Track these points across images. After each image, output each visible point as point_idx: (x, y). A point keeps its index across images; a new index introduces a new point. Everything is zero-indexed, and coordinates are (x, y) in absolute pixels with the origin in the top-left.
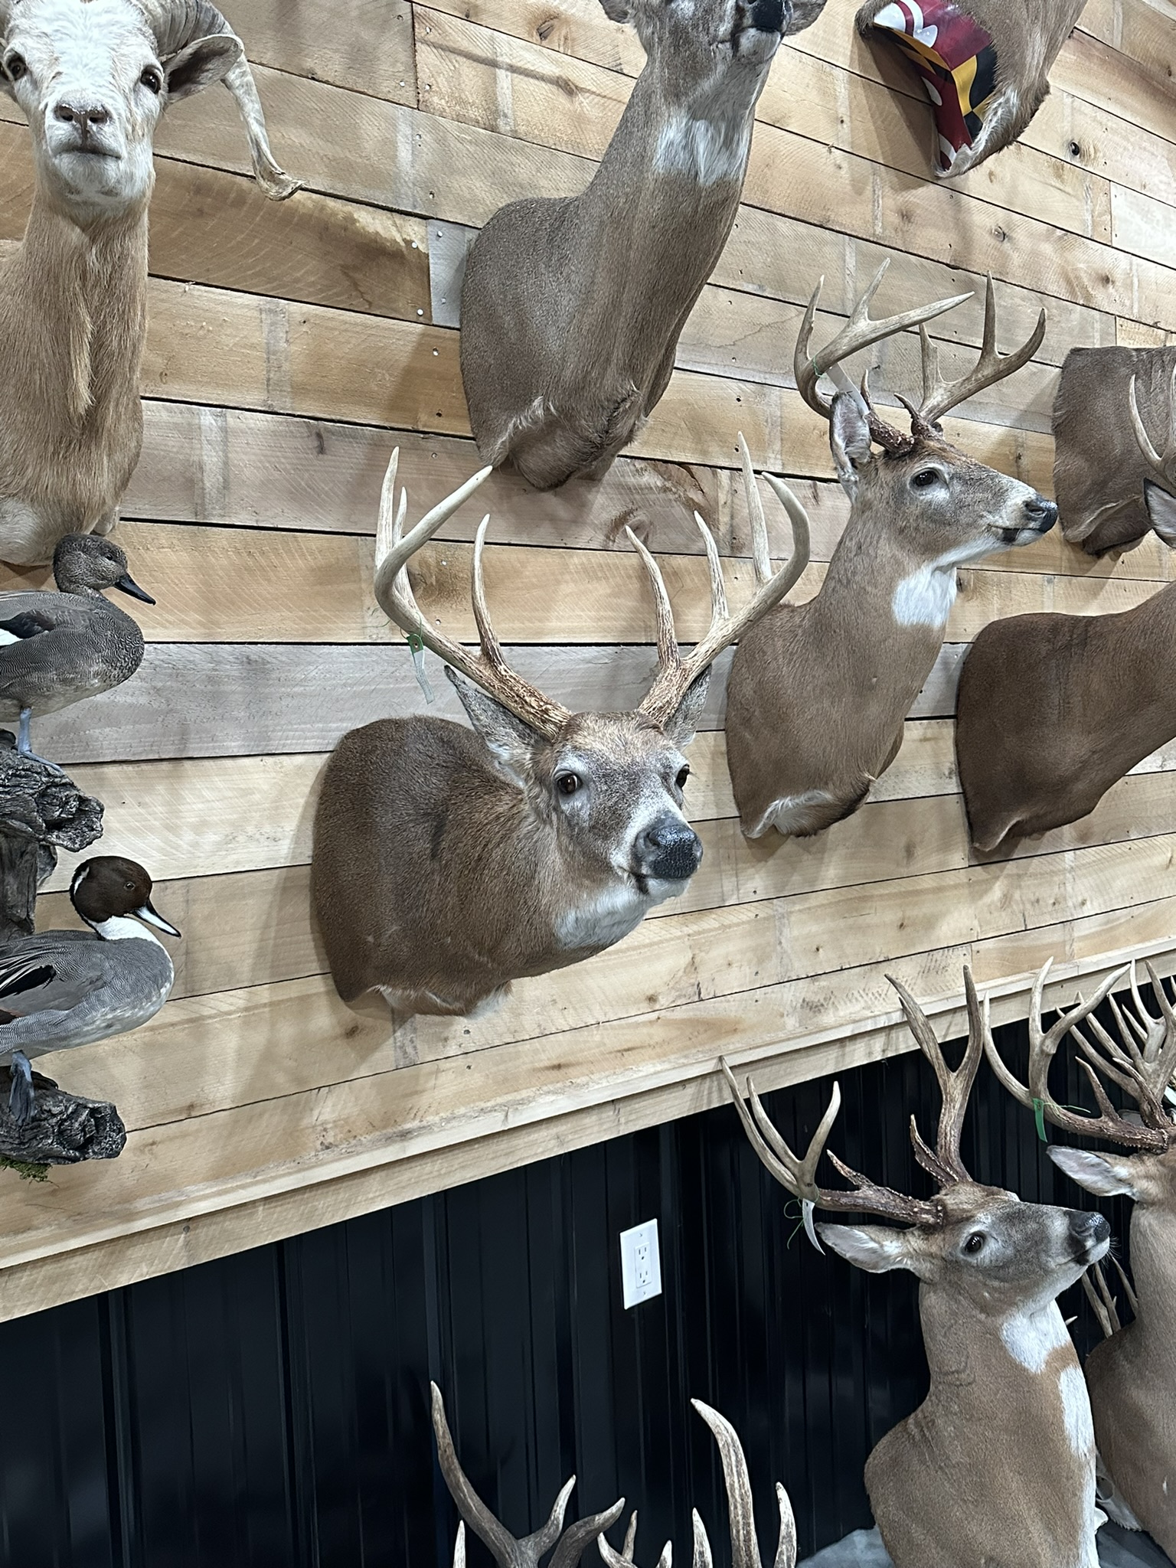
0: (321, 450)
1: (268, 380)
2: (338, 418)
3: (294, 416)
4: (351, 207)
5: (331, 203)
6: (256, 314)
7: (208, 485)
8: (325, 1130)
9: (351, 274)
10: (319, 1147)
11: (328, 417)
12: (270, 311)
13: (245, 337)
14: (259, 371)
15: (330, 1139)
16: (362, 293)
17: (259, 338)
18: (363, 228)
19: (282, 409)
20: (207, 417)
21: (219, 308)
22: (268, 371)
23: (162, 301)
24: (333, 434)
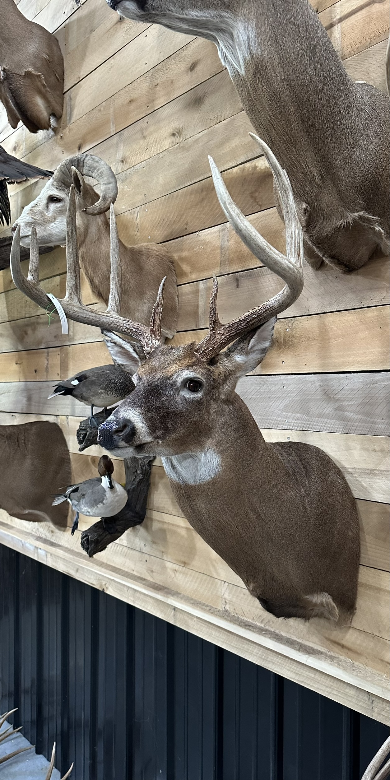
0: (238, 286)
1: (221, 261)
2: (245, 269)
3: (229, 274)
4: (255, 161)
5: (247, 165)
6: (218, 234)
7: (200, 313)
8: (226, 602)
9: (253, 196)
10: (224, 609)
11: (241, 270)
12: (224, 230)
13: (214, 246)
14: (218, 259)
15: (227, 608)
16: (258, 202)
17: (218, 243)
18: (260, 169)
19: (225, 272)
20: (201, 285)
21: (207, 237)
22: (221, 257)
23: (190, 243)
24: (242, 277)
